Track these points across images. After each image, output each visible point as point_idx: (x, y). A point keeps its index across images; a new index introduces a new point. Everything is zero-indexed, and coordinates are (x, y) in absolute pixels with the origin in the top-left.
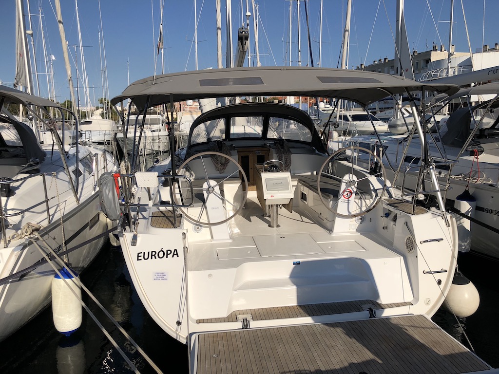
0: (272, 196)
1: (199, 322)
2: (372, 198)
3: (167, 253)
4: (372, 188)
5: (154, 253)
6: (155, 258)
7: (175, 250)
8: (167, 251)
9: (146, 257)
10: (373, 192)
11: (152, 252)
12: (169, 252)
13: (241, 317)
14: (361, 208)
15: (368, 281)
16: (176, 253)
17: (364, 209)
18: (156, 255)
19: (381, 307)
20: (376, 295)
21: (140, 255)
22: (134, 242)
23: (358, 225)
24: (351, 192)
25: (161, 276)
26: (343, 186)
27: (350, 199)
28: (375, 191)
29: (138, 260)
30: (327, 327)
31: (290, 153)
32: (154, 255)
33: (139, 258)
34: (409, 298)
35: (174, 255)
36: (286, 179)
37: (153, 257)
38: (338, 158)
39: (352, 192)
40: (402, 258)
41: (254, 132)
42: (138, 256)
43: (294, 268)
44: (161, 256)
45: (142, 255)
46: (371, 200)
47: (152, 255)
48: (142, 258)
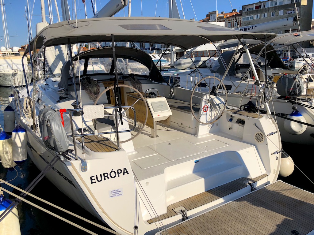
0: (158, 115)
1: (150, 222)
2: (217, 110)
3: (118, 173)
4: (215, 104)
6: (108, 178)
7: (125, 169)
8: (118, 171)
9: (99, 179)
10: (217, 106)
11: (104, 174)
12: (119, 171)
13: (177, 210)
16: (126, 171)
17: (213, 117)
18: (109, 176)
19: (255, 182)
20: (248, 174)
21: (93, 178)
22: (84, 168)
23: (210, 128)
24: (207, 107)
25: (116, 193)
26: (203, 104)
27: (207, 112)
29: (92, 183)
32: (107, 176)
33: (93, 181)
35: (124, 173)
37: (106, 178)
39: (208, 107)
40: (254, 146)
43: (195, 166)
44: (113, 176)
45: (95, 178)
47: (105, 177)
48: (96, 180)
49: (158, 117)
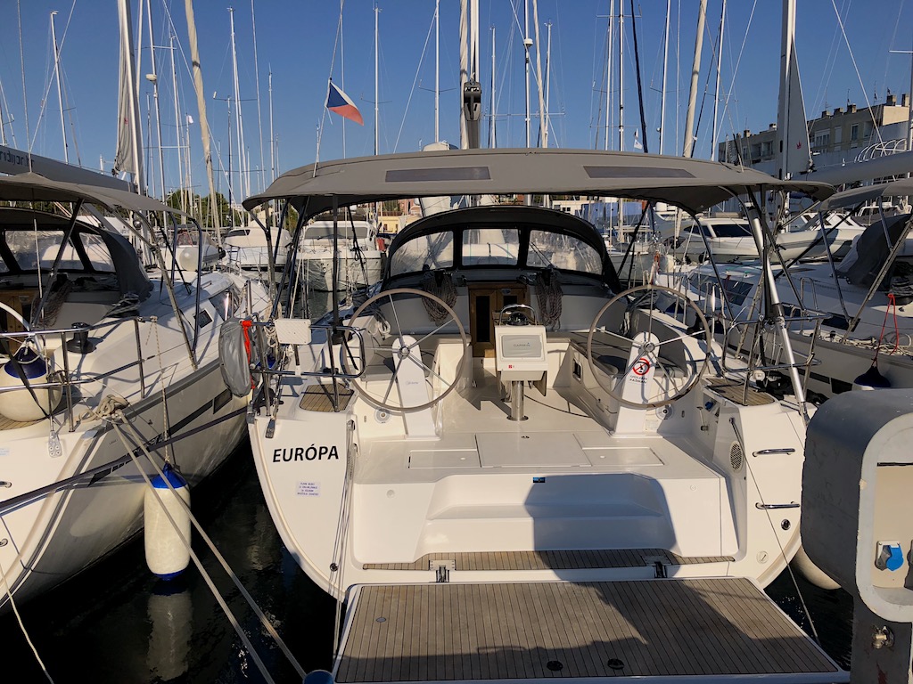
0: (510, 367)
1: (366, 567)
2: (686, 375)
3: (320, 453)
4: (688, 358)
5: (299, 452)
6: (302, 459)
7: (334, 447)
8: (321, 448)
9: (287, 457)
10: (688, 366)
11: (297, 449)
12: (324, 450)
13: (436, 564)
14: (666, 393)
15: (659, 515)
16: (334, 453)
17: (672, 394)
18: (304, 455)
19: (676, 562)
20: (672, 540)
21: (278, 453)
22: (270, 433)
23: (660, 421)
24: (647, 364)
25: (309, 489)
26: (634, 353)
27: (646, 376)
28: (693, 363)
29: (275, 461)
30: (576, 587)
31: (560, 292)
32: (300, 455)
33: (277, 458)
34: (731, 550)
35: (331, 455)
36: (537, 337)
37: (299, 457)
38: (641, 304)
39: (650, 363)
40: (723, 480)
41: (506, 255)
42: (275, 456)
43: (533, 489)
44: (310, 456)
45: (281, 453)
46: (685, 378)
47: (296, 455)
48: (281, 458)
49: (511, 369)
